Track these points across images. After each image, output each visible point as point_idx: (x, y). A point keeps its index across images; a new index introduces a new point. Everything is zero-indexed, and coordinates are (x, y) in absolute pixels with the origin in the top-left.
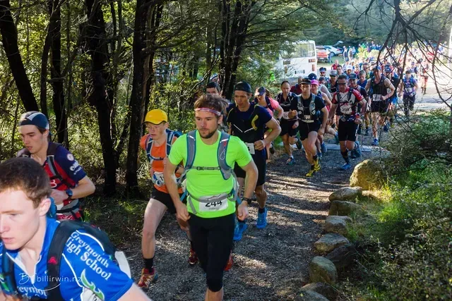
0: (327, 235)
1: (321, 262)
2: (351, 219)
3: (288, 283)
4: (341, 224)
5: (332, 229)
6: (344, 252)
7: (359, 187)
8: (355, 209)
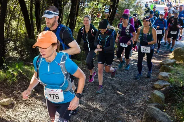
0: (160, 81)
1: (158, 93)
2: (171, 74)
3: (141, 101)
4: (167, 77)
5: (162, 78)
6: (168, 89)
7: (175, 60)
8: (173, 70)
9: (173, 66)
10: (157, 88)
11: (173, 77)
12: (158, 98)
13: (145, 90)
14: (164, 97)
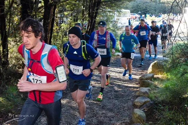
0: (140, 97)
2: (150, 89)
4: (146, 92)
5: (142, 94)
6: (149, 106)
7: (153, 74)
8: (152, 84)
9: (151, 80)
10: (137, 106)
11: (152, 92)
12: (139, 117)
13: (126, 109)
14: (145, 115)
